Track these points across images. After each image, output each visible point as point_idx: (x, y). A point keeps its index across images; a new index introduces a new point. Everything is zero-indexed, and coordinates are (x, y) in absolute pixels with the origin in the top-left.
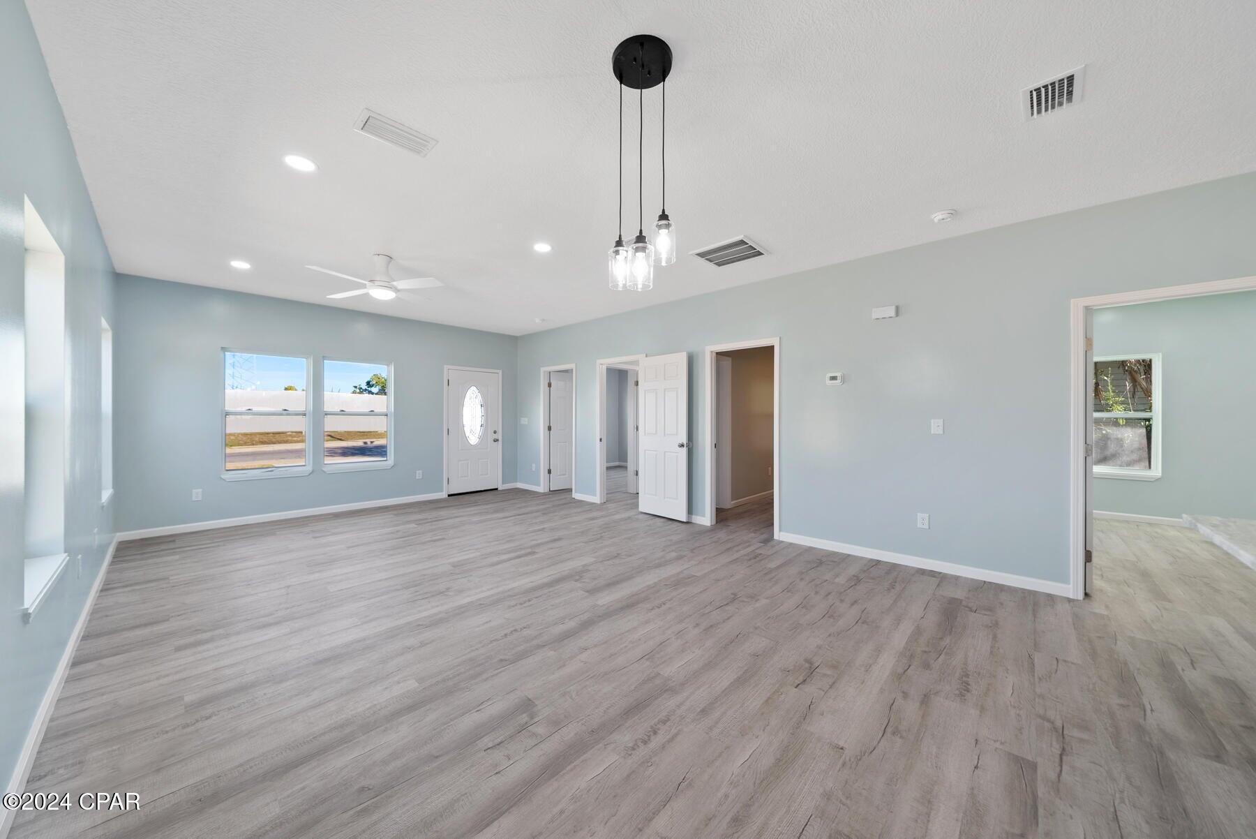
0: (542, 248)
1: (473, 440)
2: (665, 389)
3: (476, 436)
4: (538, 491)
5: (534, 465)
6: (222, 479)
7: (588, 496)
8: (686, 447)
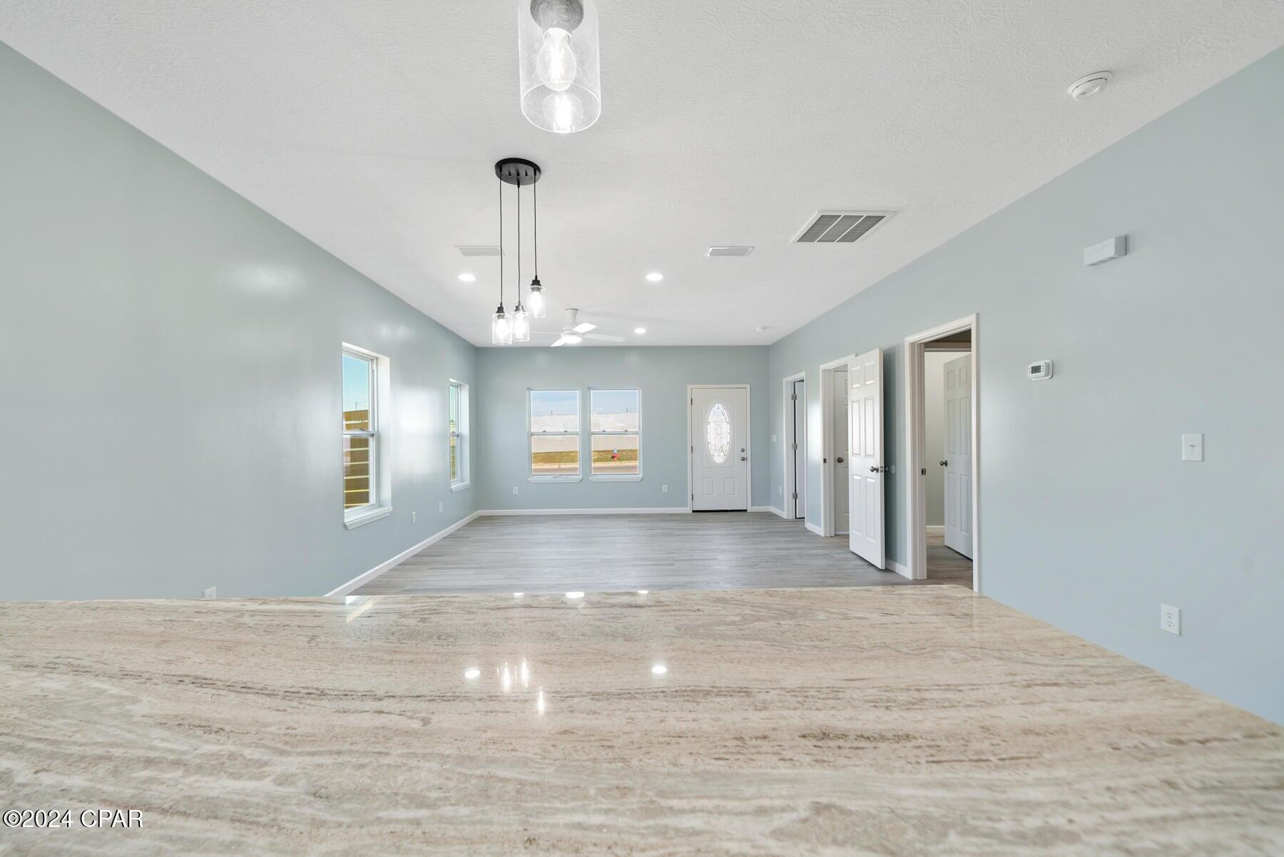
0: (654, 277)
1: (719, 459)
3: (722, 454)
4: (785, 517)
5: (780, 488)
6: (528, 481)
7: (816, 527)
8: (881, 471)
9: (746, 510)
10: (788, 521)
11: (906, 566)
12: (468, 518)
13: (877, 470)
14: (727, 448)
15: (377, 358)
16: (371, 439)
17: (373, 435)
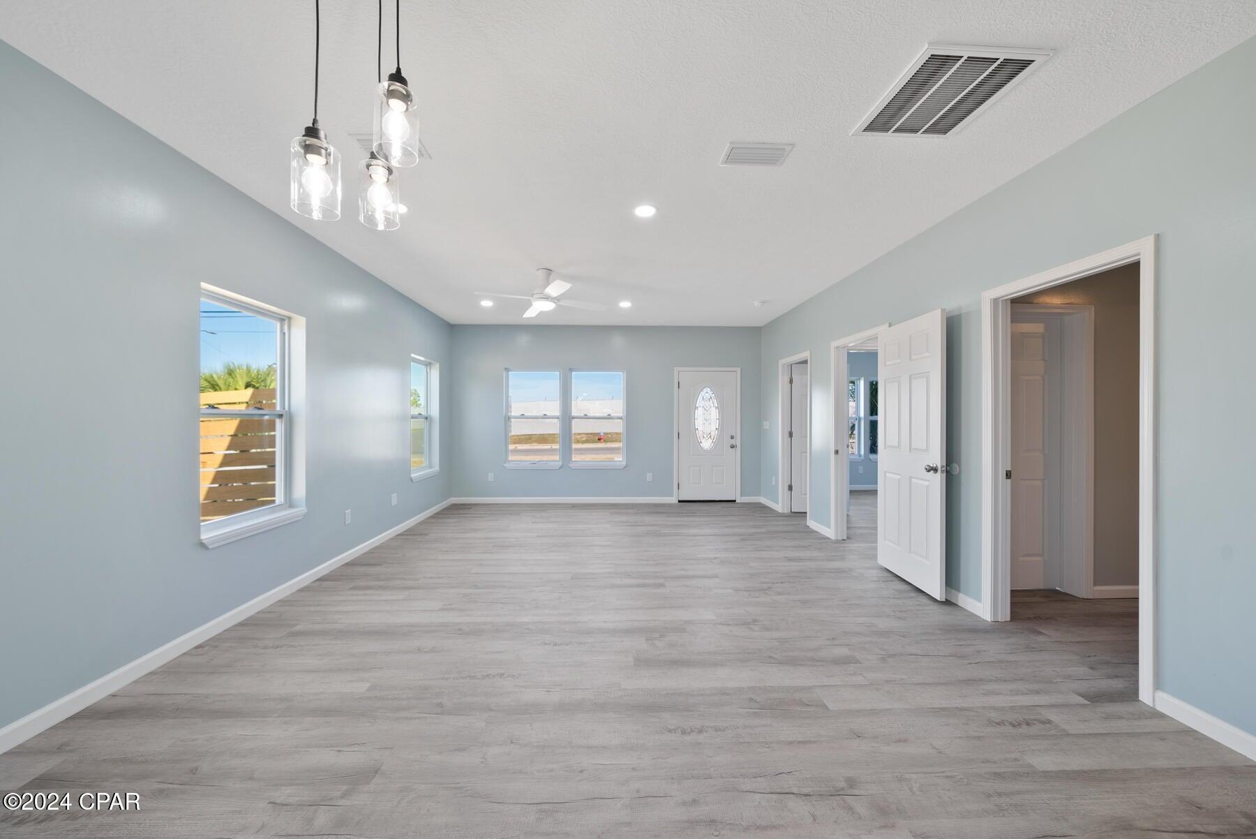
0: (645, 211)
1: (707, 444)
2: (910, 376)
3: (710, 441)
4: (780, 511)
5: (774, 478)
6: (504, 467)
7: (823, 527)
8: (942, 471)
9: (735, 501)
10: (782, 515)
11: (980, 601)
12: (436, 507)
13: (935, 470)
14: (714, 433)
15: (289, 318)
16: (278, 421)
17: (281, 416)
